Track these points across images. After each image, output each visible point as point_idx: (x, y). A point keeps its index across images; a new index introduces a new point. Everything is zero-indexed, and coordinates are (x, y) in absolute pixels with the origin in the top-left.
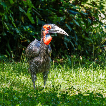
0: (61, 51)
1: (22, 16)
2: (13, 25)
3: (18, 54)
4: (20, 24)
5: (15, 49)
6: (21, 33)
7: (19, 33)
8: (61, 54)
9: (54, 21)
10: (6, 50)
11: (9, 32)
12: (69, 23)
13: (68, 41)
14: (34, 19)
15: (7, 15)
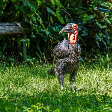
0: (93, 51)
1: (51, 16)
2: (42, 27)
3: (49, 56)
4: (49, 25)
5: (45, 51)
6: (50, 34)
7: (49, 34)
8: (93, 54)
9: (83, 20)
10: (36, 53)
11: (38, 34)
12: (100, 21)
13: (100, 40)
14: (63, 19)
15: (35, 16)
